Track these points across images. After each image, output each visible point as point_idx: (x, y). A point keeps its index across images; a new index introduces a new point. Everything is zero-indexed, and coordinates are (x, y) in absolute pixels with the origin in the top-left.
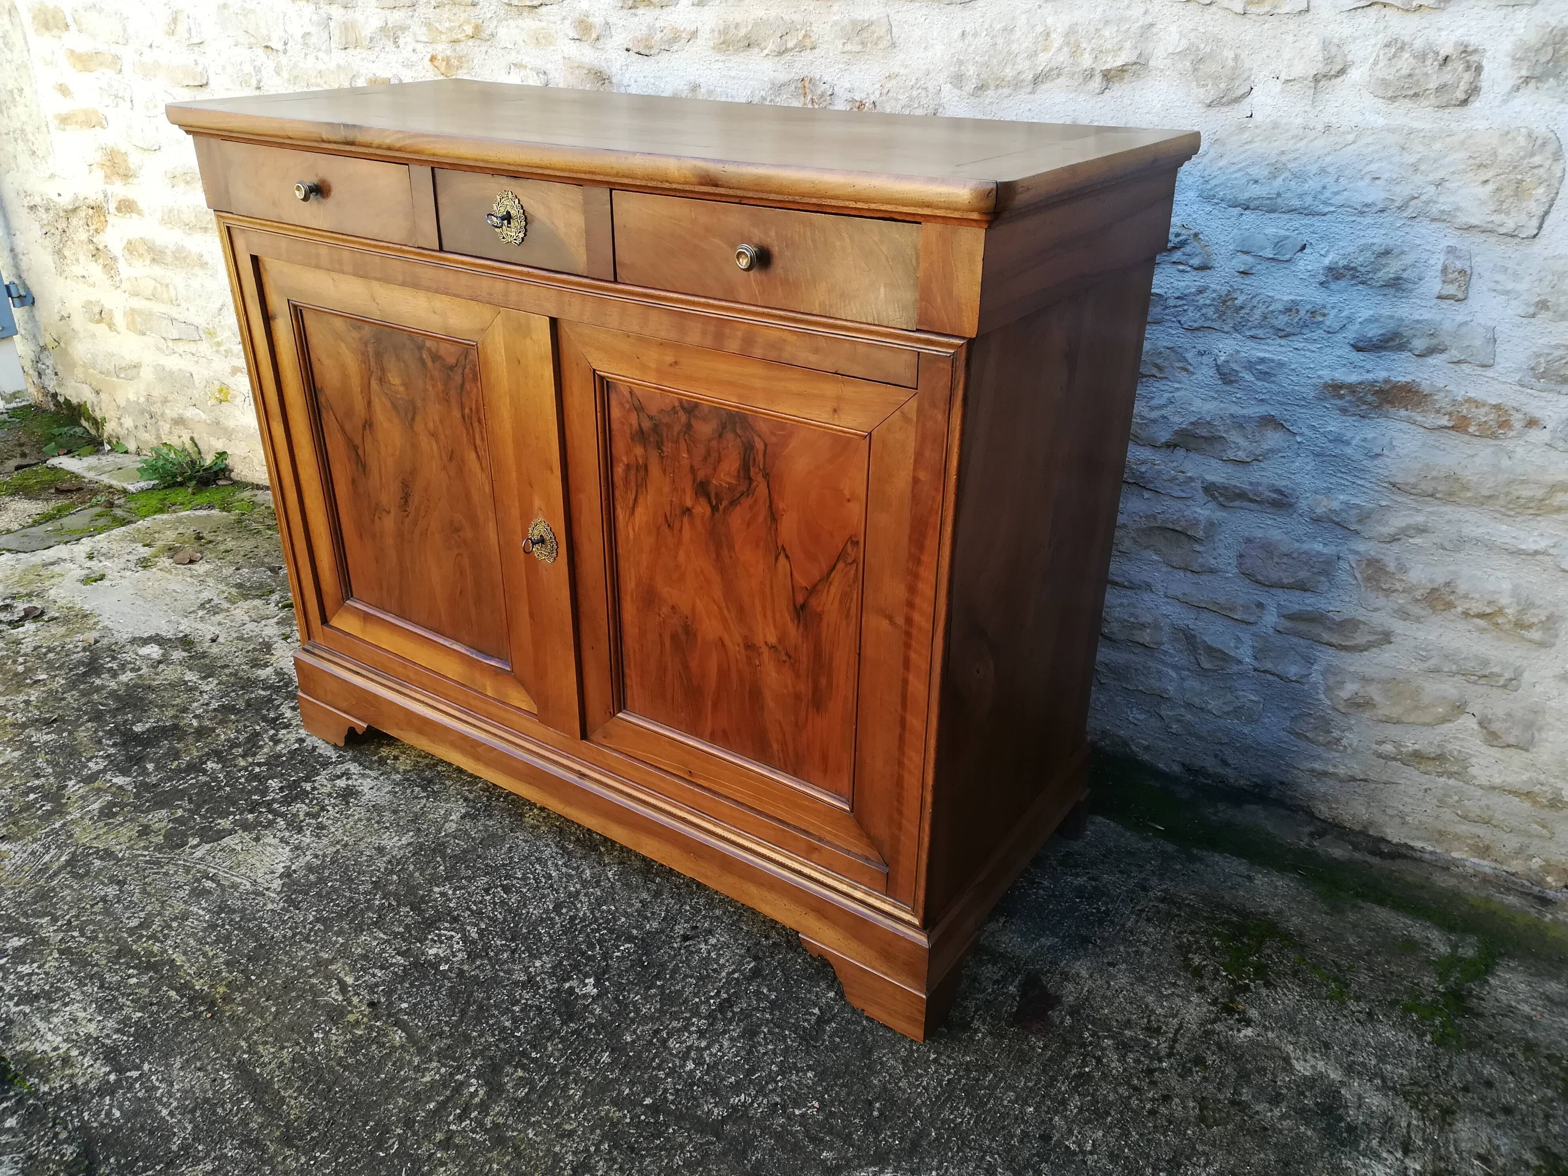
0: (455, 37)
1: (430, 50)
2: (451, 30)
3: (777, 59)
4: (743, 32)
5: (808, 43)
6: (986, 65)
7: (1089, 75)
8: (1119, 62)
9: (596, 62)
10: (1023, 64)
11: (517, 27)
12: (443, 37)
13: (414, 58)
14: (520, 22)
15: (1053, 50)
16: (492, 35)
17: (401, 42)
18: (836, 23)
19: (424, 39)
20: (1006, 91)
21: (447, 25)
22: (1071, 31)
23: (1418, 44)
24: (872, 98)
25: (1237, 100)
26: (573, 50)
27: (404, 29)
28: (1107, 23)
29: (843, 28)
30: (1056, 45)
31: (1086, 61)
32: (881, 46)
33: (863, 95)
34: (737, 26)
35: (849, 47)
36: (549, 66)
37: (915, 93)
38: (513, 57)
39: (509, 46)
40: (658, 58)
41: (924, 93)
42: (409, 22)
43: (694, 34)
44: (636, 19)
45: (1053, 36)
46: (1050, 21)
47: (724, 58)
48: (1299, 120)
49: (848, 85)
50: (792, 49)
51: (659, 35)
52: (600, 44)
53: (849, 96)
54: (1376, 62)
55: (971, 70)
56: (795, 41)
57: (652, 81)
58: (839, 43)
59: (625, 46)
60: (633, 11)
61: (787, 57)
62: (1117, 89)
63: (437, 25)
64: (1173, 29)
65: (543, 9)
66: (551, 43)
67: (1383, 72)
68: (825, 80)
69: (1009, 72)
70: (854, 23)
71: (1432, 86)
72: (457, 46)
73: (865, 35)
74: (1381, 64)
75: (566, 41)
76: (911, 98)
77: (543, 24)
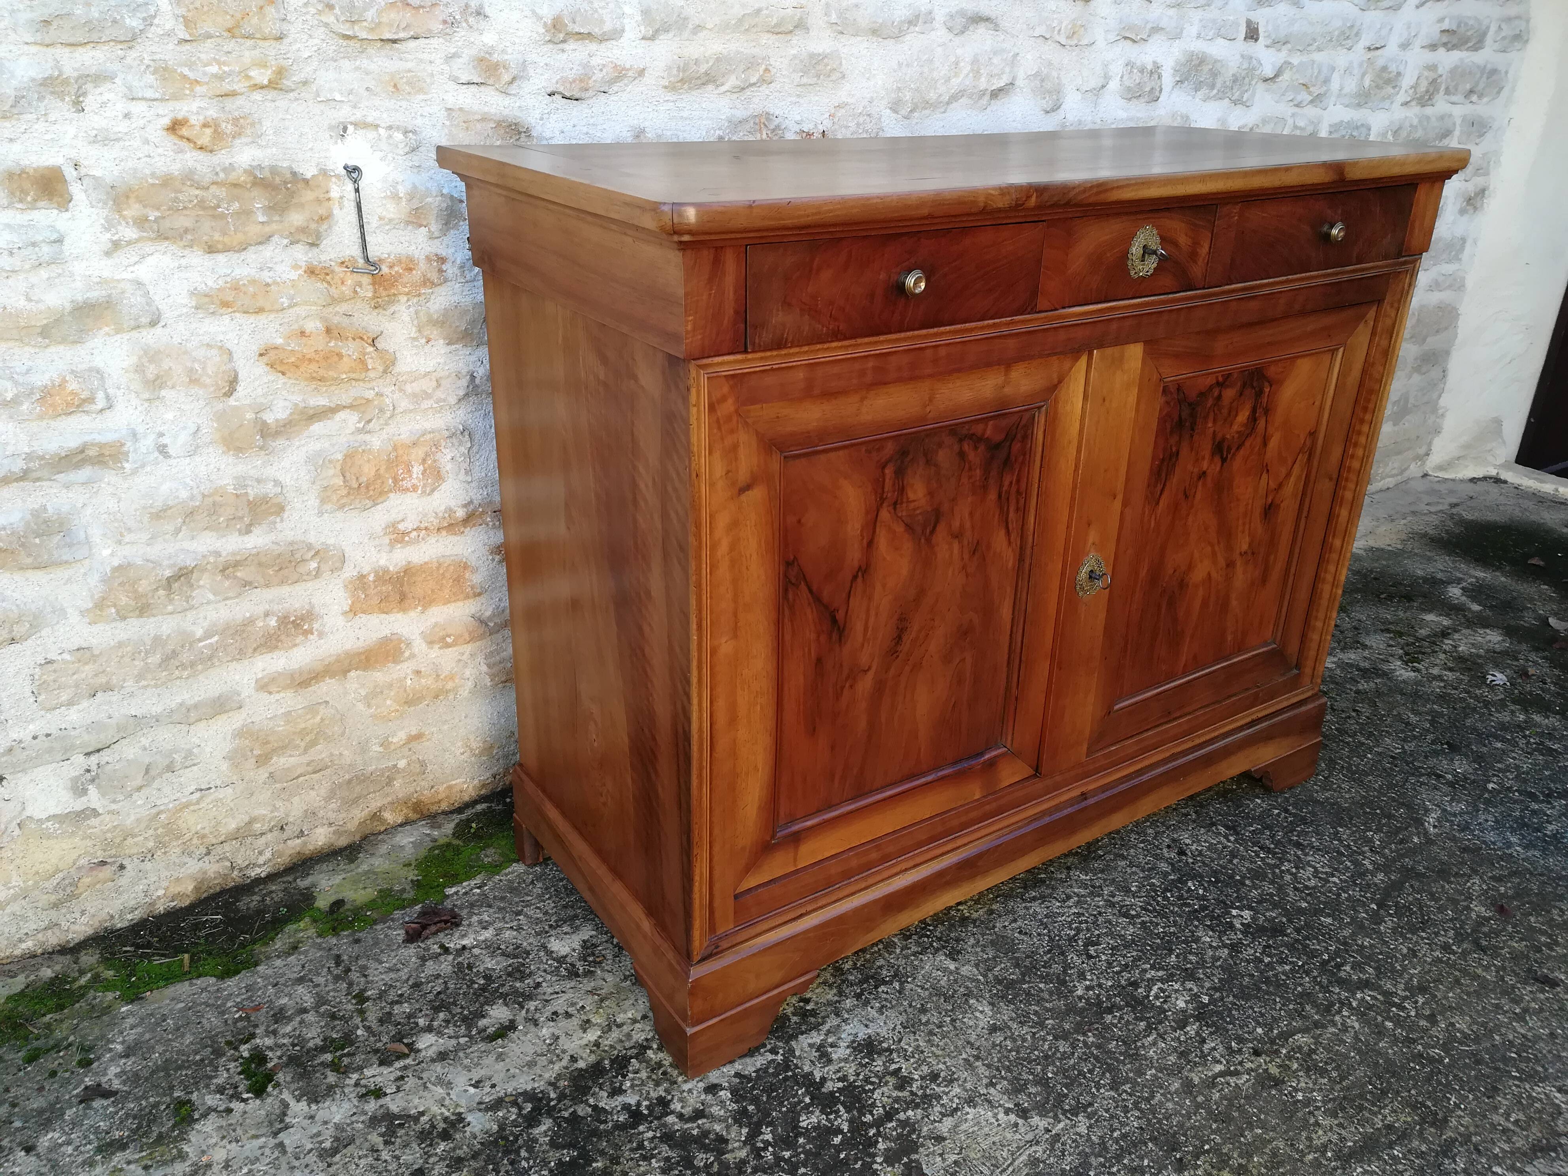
0: (226, 87)
1: (166, 113)
2: (220, 78)
3: (736, 95)
4: (703, 68)
5: (767, 77)
6: (917, 90)
7: (983, 93)
8: (1002, 84)
9: (506, 112)
10: (942, 89)
11: (357, 68)
12: (198, 89)
13: (123, 127)
14: (364, 63)
15: (962, 76)
16: (305, 83)
17: (91, 101)
18: (795, 57)
19: (149, 94)
20: (927, 112)
21: (214, 69)
22: (975, 61)
23: (1139, 63)
24: (821, 128)
25: (1059, 108)
26: (467, 98)
27: (100, 78)
28: (995, 53)
29: (802, 61)
30: (965, 72)
31: (983, 84)
32: (833, 78)
33: (811, 126)
34: (697, 62)
35: (805, 80)
36: (419, 122)
37: (861, 120)
38: (344, 113)
39: (338, 97)
40: (591, 101)
41: (868, 120)
42: (115, 67)
43: (641, 73)
44: (565, 56)
45: (962, 64)
46: (959, 51)
47: (675, 98)
48: (1090, 118)
49: (798, 118)
50: (754, 84)
51: (598, 76)
52: (513, 89)
53: (797, 128)
54: (1122, 77)
55: (908, 96)
56: (757, 76)
57: (585, 130)
58: (796, 77)
59: (549, 90)
60: (561, 46)
61: (748, 92)
62: (996, 105)
63: (186, 71)
64: (1029, 56)
65: (412, 44)
66: (421, 91)
67: (1128, 83)
68: (777, 113)
69: (932, 96)
70: (812, 56)
71: (1147, 89)
72: (230, 104)
73: (820, 67)
74: (1125, 78)
75: (452, 86)
76: (858, 124)
77: (410, 65)
